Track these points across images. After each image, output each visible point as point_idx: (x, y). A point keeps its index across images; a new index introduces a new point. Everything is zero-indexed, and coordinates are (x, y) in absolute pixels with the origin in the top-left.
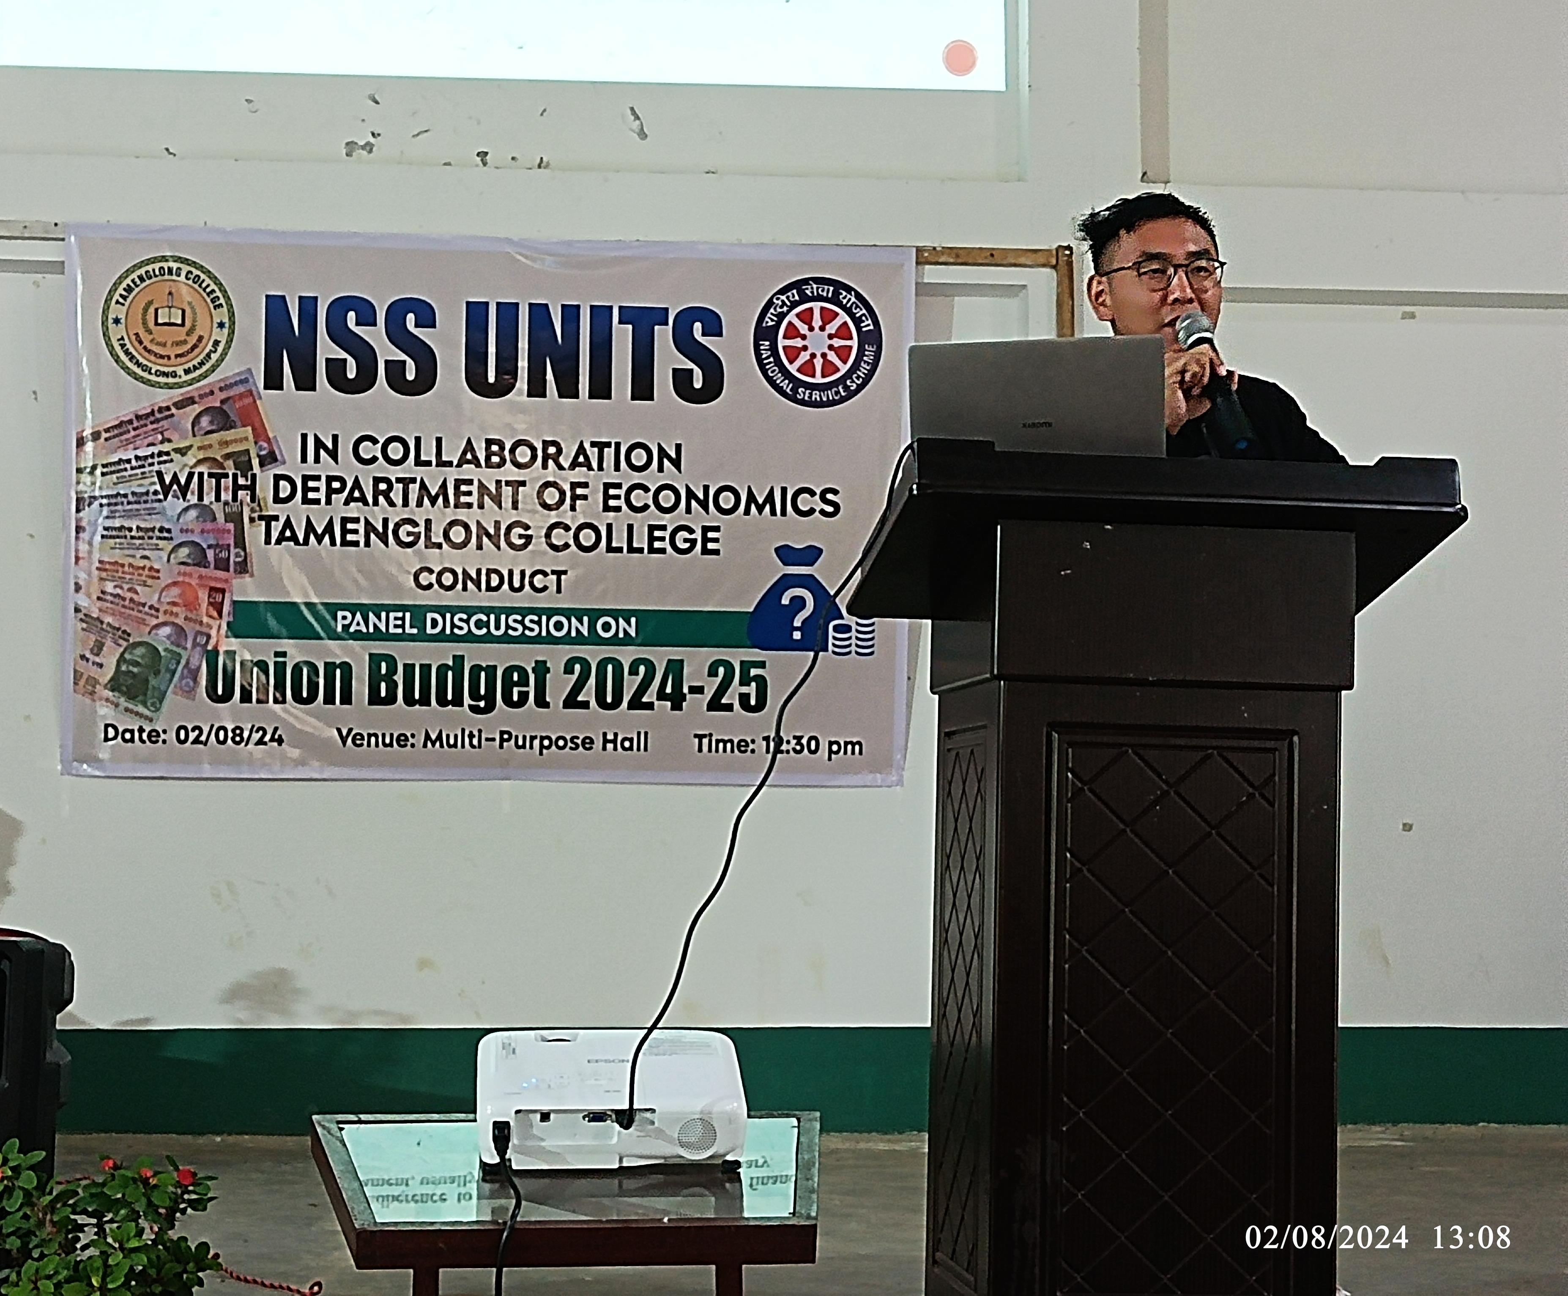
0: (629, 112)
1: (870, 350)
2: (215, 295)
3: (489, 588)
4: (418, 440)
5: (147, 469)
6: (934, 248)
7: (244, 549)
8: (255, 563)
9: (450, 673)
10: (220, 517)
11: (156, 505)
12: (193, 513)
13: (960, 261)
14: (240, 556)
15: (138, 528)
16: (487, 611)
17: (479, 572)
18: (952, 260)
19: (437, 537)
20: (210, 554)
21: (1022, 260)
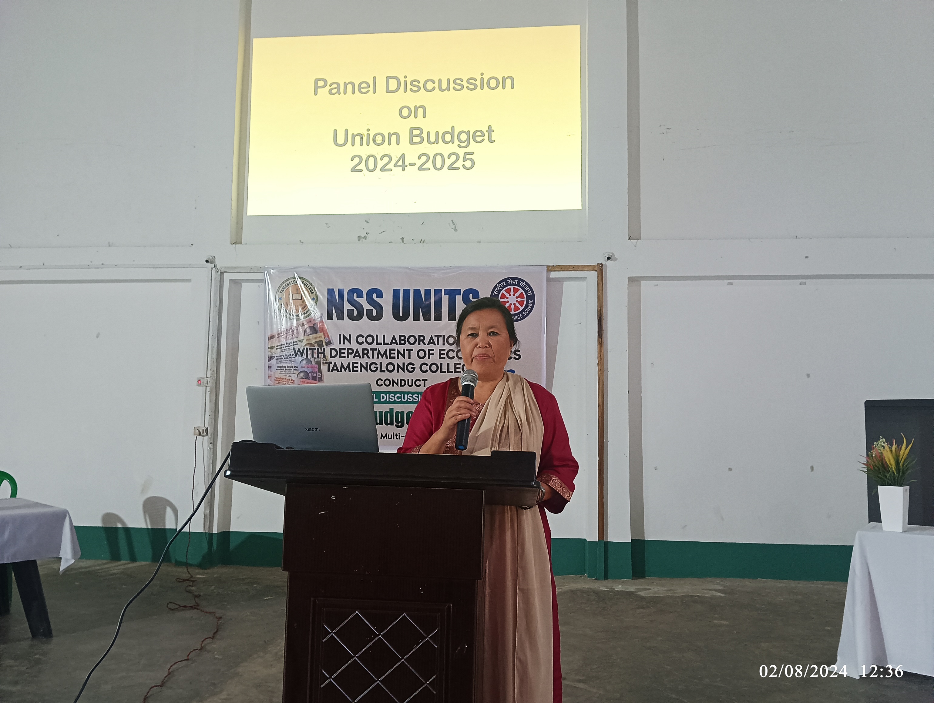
0: (451, 222)
1: (531, 302)
2: (311, 289)
3: (401, 386)
4: (377, 336)
5: (290, 347)
6: (553, 266)
7: (321, 374)
8: (325, 378)
9: (389, 414)
10: (313, 363)
11: (293, 359)
12: (304, 362)
13: (562, 270)
14: (320, 376)
15: (287, 366)
16: (400, 393)
17: (398, 380)
18: (559, 270)
19: (384, 368)
20: (310, 375)
21: (585, 269)
